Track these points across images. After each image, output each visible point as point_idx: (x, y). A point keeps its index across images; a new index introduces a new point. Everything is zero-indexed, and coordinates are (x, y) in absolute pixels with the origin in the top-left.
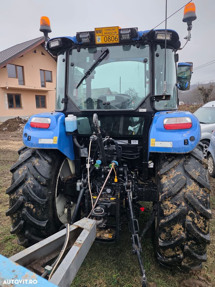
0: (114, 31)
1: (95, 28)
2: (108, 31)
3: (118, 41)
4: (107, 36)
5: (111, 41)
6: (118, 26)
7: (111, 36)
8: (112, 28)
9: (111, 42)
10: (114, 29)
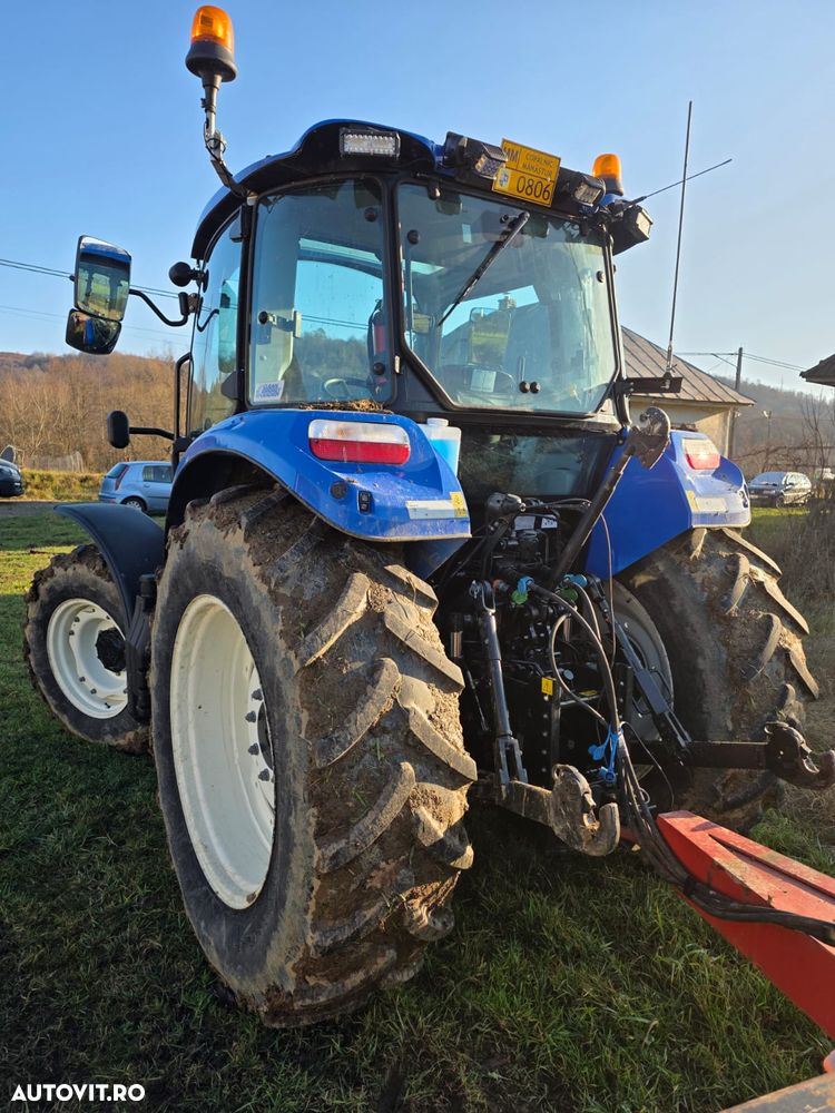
0: (548, 168)
1: (504, 141)
2: (534, 164)
3: (548, 202)
4: (528, 177)
5: (533, 195)
6: (559, 156)
7: (536, 180)
8: (544, 157)
9: (532, 197)
10: (547, 163)
